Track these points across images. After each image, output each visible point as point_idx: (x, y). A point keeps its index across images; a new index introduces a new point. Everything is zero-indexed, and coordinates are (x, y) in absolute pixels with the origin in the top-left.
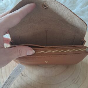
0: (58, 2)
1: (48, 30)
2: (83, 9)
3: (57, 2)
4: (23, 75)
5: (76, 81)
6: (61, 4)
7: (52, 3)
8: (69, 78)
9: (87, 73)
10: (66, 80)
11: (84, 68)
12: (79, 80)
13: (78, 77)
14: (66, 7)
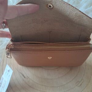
0: (66, 2)
1: (51, 31)
2: (87, 9)
3: (64, 2)
4: (25, 77)
5: (80, 84)
6: (69, 4)
7: (58, 3)
8: (72, 80)
9: (91, 75)
10: (70, 82)
11: (88, 70)
12: (83, 82)
13: (82, 79)
14: (74, 7)
